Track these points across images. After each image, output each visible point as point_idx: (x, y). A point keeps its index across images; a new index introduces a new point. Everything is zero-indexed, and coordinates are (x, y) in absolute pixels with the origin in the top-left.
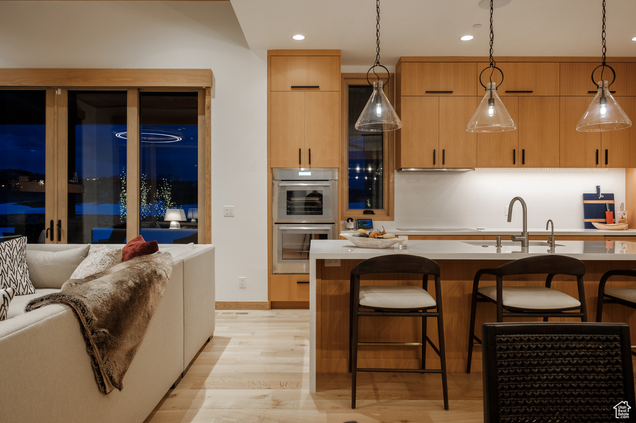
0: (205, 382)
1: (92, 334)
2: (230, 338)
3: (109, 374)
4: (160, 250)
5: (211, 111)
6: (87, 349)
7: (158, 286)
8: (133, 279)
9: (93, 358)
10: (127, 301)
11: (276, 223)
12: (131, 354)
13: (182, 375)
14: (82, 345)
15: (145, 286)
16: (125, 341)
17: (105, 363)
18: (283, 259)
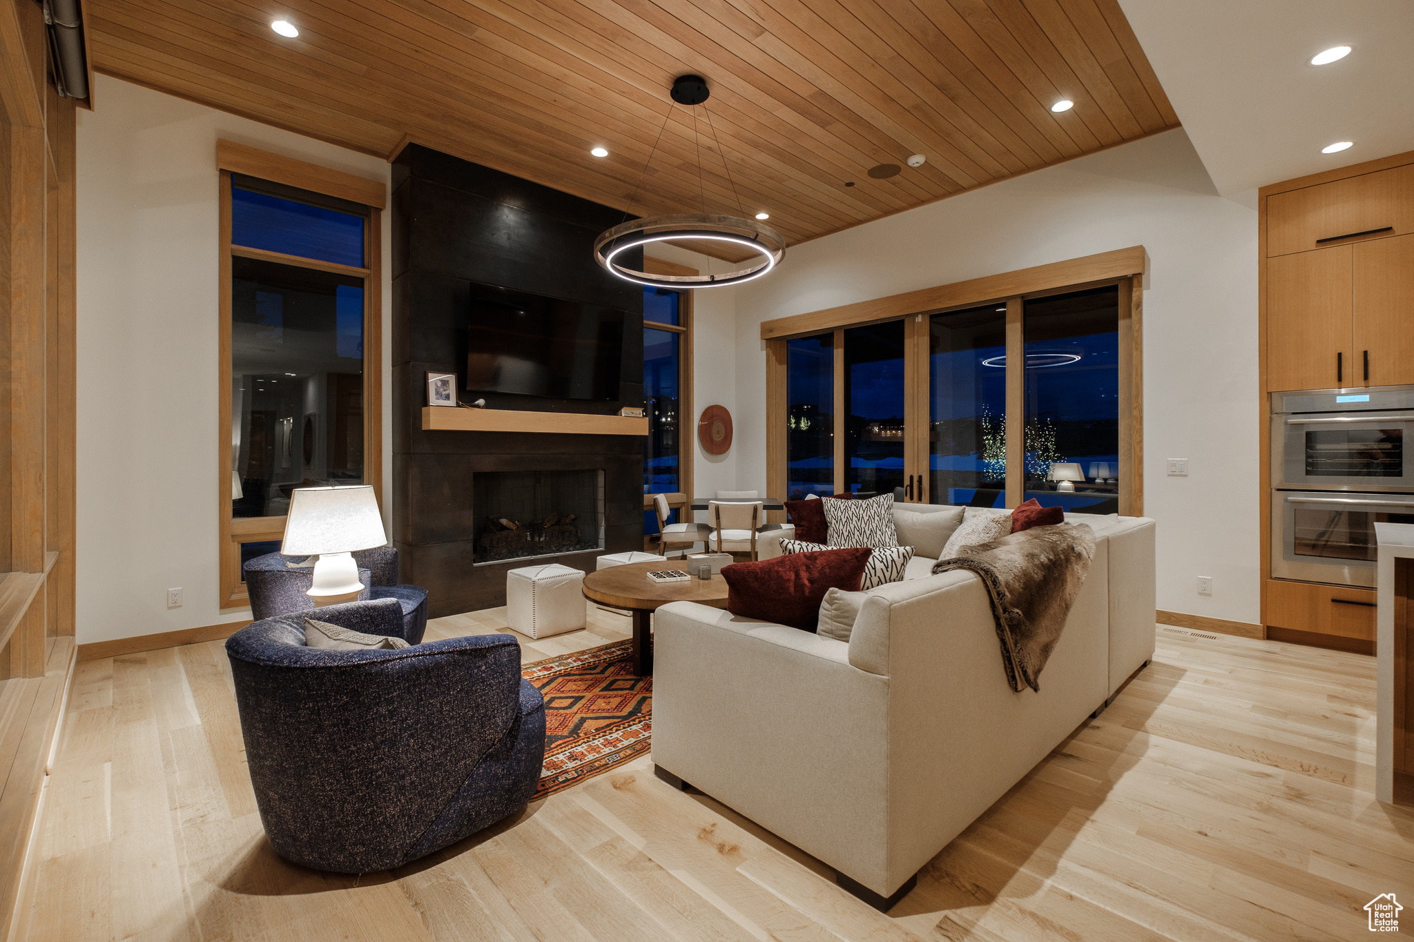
0: (1147, 723)
1: (1004, 613)
2: (1186, 671)
3: (1023, 667)
4: (1066, 520)
5: (1142, 310)
6: (997, 630)
7: (1078, 568)
8: (1045, 553)
9: (1003, 642)
10: (1040, 580)
11: (1278, 490)
12: (1046, 650)
13: (1106, 704)
14: (991, 624)
15: (1061, 565)
16: (1040, 631)
17: (1019, 652)
18: (1296, 554)
